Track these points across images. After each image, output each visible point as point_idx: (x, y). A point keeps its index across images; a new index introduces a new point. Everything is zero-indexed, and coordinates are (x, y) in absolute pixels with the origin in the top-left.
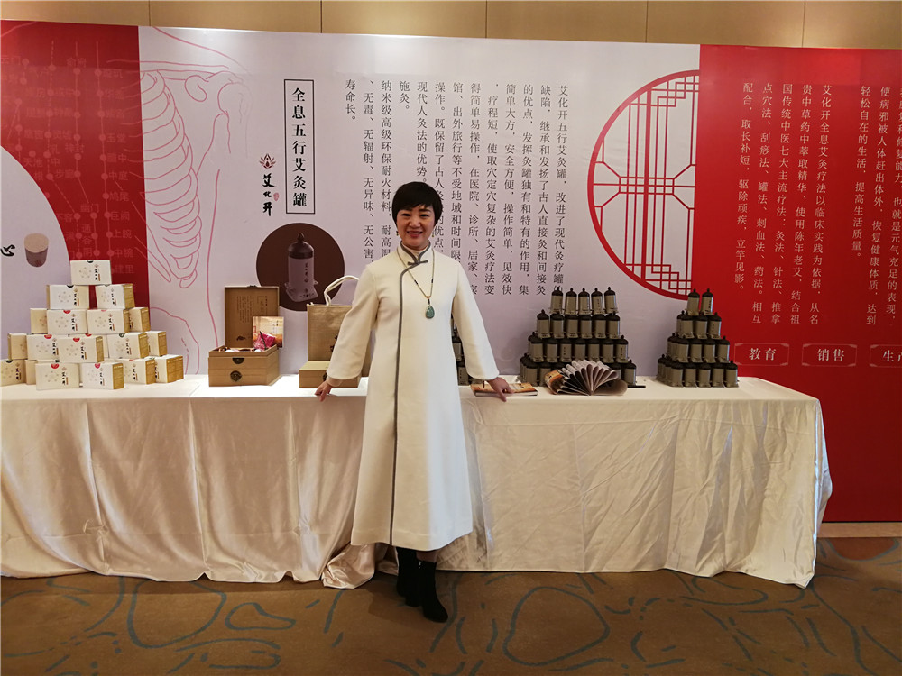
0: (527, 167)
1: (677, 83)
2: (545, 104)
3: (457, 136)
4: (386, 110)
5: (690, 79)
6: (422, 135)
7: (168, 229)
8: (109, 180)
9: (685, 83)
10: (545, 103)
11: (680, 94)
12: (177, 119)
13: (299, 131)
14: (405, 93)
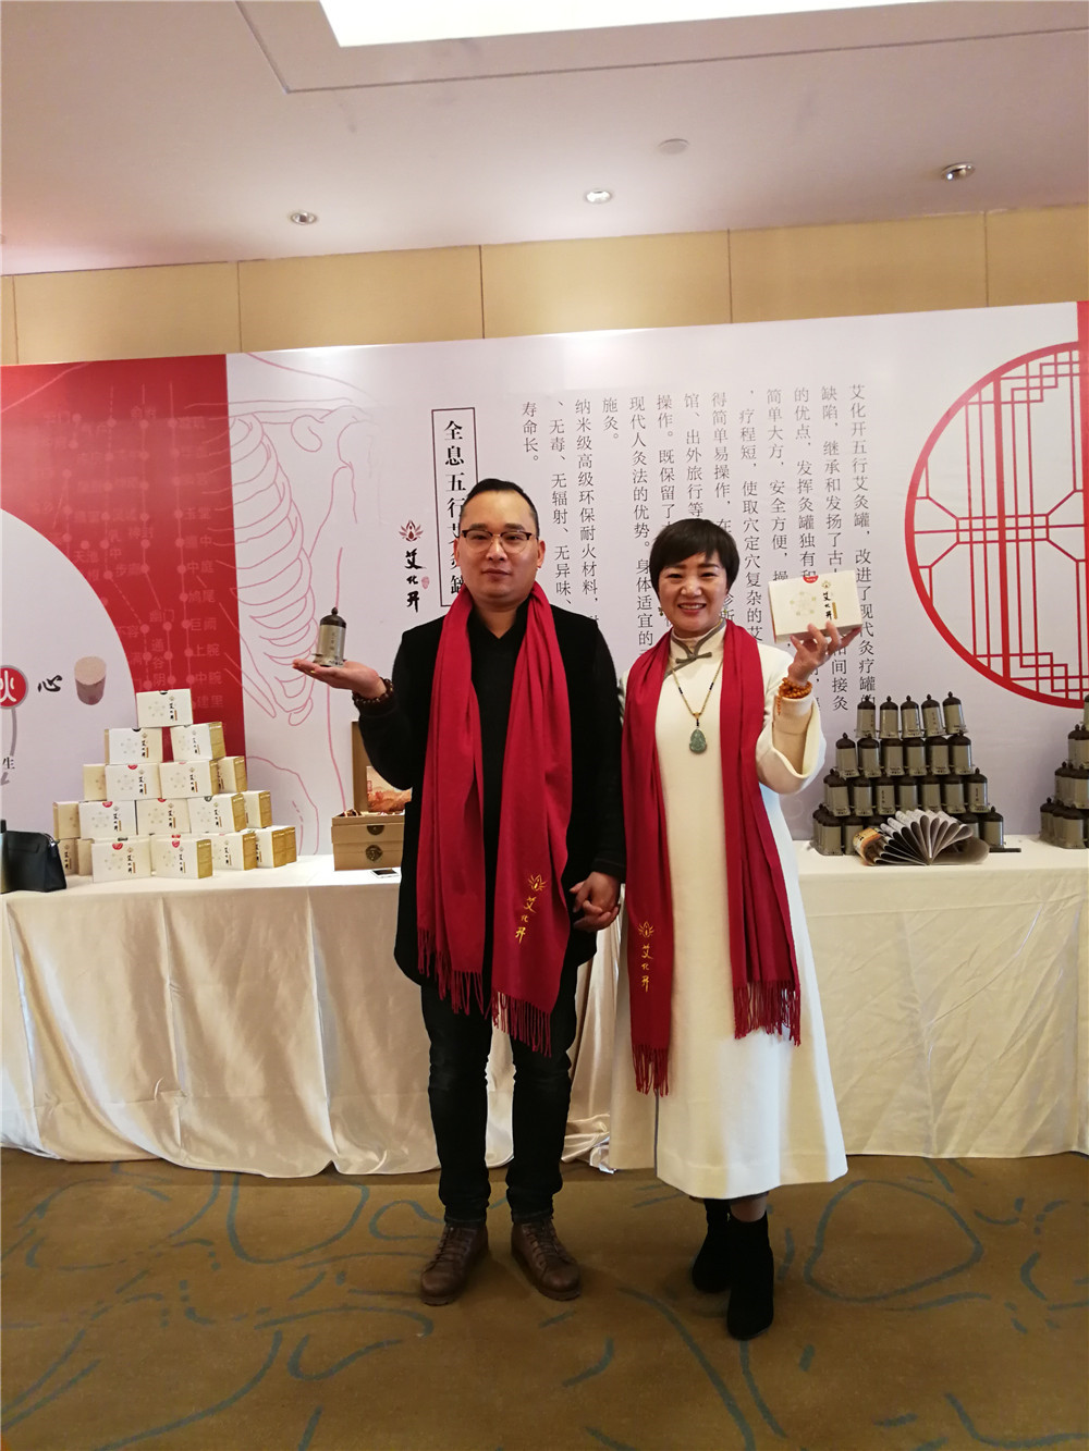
0: (806, 512)
1: (1041, 365)
2: (829, 415)
3: (694, 473)
4: (584, 443)
5: (1063, 356)
6: (640, 477)
7: (269, 640)
8: (188, 573)
9: (1056, 364)
10: (829, 413)
11: (1049, 382)
12: (281, 479)
13: (456, 484)
14: (612, 415)
